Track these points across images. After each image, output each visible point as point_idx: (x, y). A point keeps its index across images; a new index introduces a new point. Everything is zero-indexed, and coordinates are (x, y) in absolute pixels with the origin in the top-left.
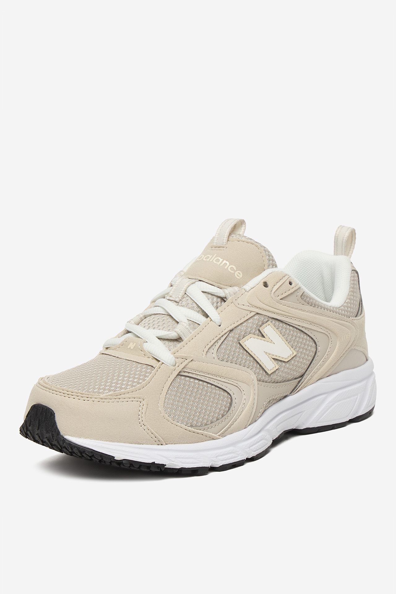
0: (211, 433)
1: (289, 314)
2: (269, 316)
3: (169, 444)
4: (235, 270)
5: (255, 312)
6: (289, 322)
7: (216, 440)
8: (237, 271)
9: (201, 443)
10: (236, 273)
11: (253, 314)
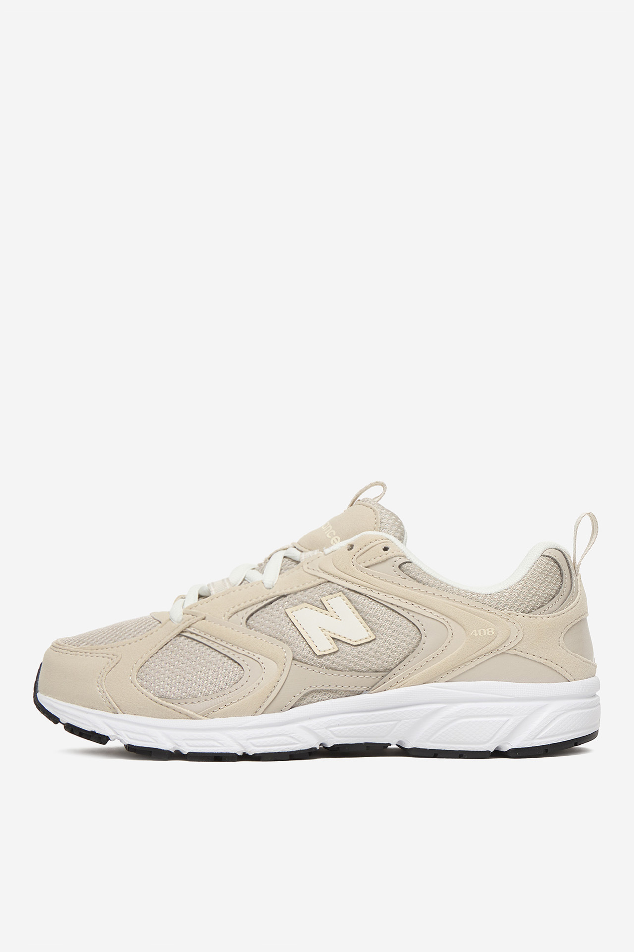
0: (188, 709)
1: (375, 587)
2: (343, 585)
3: (127, 714)
4: (334, 535)
5: (324, 578)
6: (380, 600)
7: (195, 720)
8: (335, 536)
9: (173, 720)
10: (334, 539)
11: (321, 580)
